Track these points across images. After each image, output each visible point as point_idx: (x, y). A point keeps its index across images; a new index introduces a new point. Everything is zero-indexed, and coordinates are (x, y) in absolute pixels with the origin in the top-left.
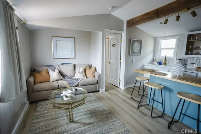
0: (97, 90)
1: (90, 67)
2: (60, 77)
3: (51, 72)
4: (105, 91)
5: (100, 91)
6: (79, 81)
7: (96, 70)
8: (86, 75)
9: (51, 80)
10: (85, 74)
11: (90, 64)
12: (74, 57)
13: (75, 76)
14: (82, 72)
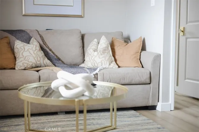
0: (150, 104)
1: (127, 40)
2: (44, 59)
3: (19, 45)
4: (173, 109)
5: (159, 108)
6: (97, 71)
7: (144, 48)
8: (116, 60)
9: (20, 64)
10: (114, 55)
11: (125, 34)
12: (80, 14)
13: (84, 61)
14: (104, 50)
